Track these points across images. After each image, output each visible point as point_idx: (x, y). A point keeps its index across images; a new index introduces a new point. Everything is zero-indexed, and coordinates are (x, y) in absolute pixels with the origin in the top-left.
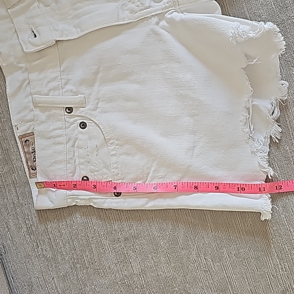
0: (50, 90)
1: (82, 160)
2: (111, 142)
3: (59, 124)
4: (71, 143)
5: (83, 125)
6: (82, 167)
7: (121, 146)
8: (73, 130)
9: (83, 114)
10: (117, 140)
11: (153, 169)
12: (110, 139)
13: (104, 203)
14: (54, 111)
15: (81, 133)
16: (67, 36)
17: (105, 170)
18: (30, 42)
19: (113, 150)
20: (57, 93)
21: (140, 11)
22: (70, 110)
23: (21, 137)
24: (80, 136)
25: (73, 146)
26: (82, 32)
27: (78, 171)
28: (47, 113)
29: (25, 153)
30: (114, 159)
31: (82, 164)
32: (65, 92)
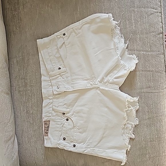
0: (59, 106)
1: (64, 132)
2: (75, 127)
3: (59, 118)
4: (62, 125)
5: (67, 120)
6: (64, 134)
7: (79, 129)
8: (64, 120)
9: (68, 116)
10: (78, 127)
11: (88, 139)
12: (75, 126)
14: (58, 113)
15: (66, 122)
16: (68, 90)
17: (72, 137)
18: (56, 90)
19: (75, 130)
20: (61, 107)
21: (94, 85)
22: (64, 114)
23: (44, 121)
24: (65, 123)
25: (62, 126)
26: (74, 89)
27: (62, 135)
28: (56, 113)
29: (45, 127)
30: (75, 133)
31: (64, 133)
32: (64, 107)
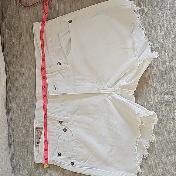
0: (55, 112)
1: (60, 145)
2: (75, 140)
3: (55, 127)
4: (58, 137)
5: (65, 130)
6: (60, 148)
7: (79, 143)
8: (60, 131)
9: (66, 125)
10: (78, 140)
11: (90, 157)
12: (75, 139)
13: (66, 167)
14: (54, 121)
15: (63, 133)
16: (69, 93)
17: (69, 152)
18: (53, 91)
19: (75, 144)
20: (57, 114)
21: (102, 90)
22: (61, 122)
23: (36, 128)
24: (62, 135)
25: (58, 138)
26: (76, 92)
27: (57, 149)
28: (51, 121)
30: (75, 148)
31: (60, 147)
32: (62, 114)
